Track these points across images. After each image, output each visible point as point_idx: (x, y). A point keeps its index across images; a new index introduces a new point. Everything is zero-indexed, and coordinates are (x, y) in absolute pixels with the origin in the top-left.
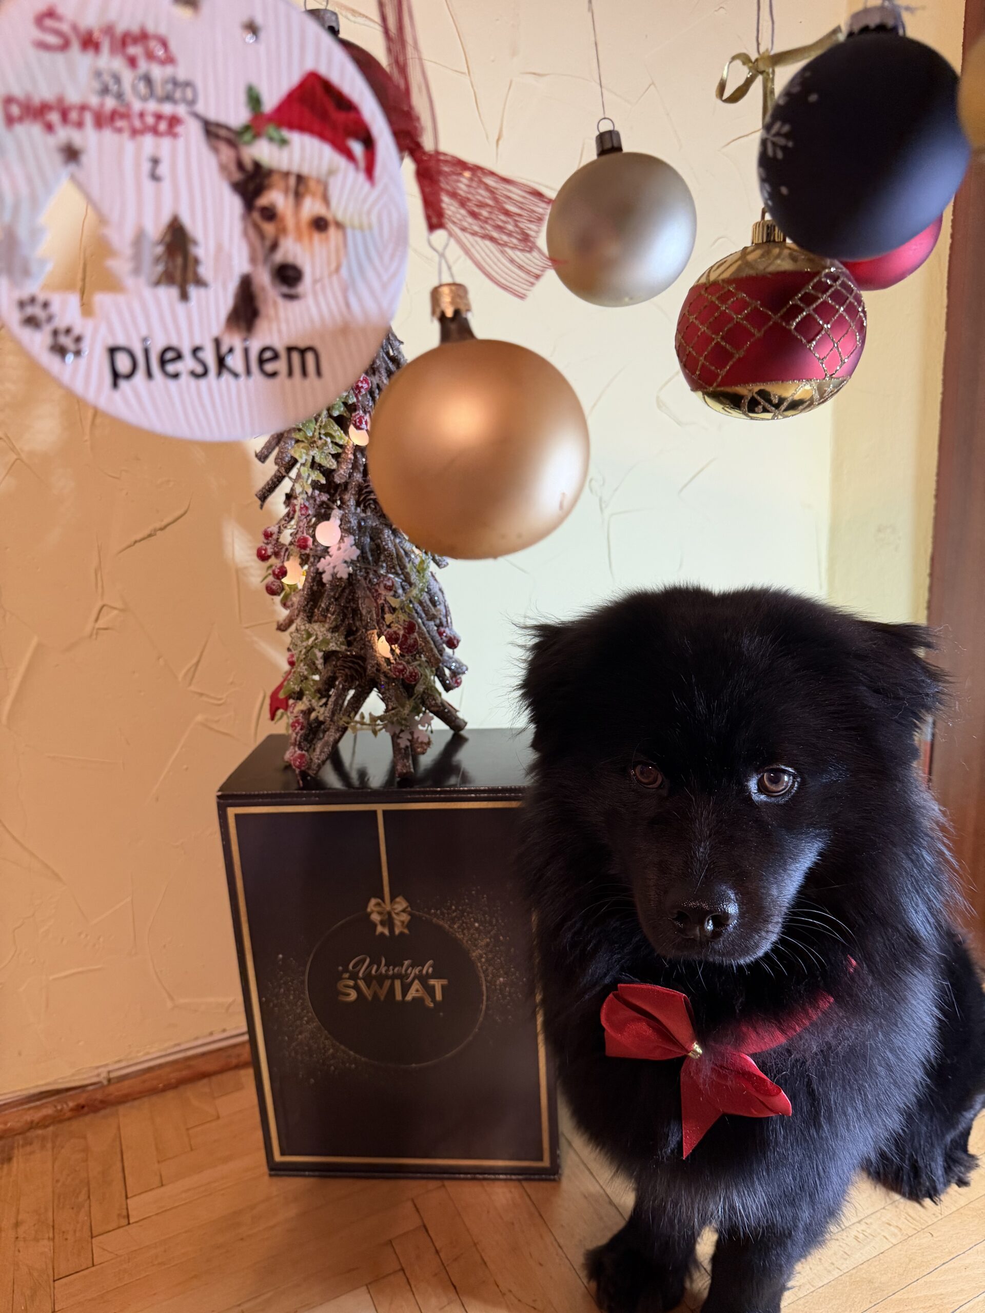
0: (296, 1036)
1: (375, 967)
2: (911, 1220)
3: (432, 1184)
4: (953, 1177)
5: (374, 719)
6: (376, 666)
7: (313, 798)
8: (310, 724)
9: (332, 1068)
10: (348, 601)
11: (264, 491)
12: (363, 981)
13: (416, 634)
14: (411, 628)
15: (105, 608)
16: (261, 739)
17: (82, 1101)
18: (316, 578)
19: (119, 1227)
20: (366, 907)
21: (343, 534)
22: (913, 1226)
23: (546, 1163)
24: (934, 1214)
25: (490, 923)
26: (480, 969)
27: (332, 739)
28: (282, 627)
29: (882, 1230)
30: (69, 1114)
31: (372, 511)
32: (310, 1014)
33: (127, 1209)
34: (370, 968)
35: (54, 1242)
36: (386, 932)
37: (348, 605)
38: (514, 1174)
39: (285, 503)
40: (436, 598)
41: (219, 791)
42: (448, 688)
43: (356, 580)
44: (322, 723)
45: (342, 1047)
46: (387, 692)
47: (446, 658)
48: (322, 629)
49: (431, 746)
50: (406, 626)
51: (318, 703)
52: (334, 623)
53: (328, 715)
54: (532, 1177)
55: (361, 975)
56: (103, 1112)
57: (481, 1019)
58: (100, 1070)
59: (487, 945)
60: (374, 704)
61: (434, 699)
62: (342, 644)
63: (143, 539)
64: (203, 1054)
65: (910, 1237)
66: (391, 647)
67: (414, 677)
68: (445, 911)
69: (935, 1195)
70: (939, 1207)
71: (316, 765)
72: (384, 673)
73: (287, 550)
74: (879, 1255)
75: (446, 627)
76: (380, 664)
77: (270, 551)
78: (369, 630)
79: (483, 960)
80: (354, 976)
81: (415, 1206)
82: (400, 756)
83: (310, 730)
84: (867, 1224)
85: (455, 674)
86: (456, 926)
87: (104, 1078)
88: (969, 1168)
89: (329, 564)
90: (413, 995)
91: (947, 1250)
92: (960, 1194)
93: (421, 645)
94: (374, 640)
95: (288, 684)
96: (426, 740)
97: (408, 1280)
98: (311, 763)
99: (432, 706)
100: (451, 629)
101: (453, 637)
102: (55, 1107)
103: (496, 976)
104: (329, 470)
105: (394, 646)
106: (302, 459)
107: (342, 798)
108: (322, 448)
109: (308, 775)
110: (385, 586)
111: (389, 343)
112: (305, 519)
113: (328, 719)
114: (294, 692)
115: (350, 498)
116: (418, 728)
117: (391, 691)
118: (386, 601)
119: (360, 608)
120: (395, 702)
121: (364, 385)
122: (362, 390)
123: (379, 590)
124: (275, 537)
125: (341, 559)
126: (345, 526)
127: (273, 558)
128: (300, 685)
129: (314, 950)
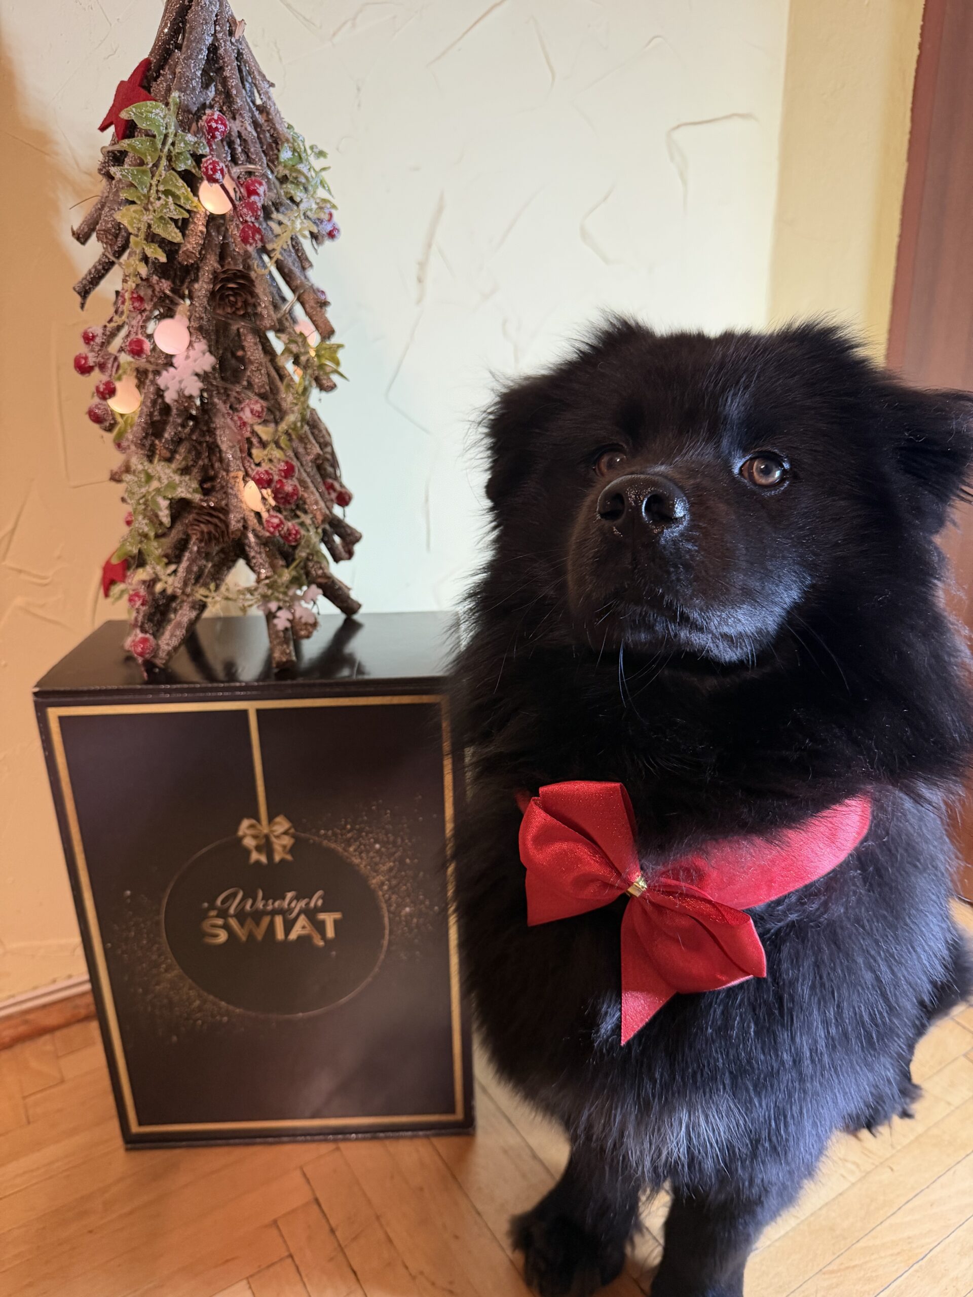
0: (152, 987)
1: (250, 902)
2: (868, 1154)
3: (325, 1148)
4: (898, 1110)
5: (241, 592)
6: (242, 521)
7: (162, 695)
8: (155, 600)
9: (200, 1022)
11: (86, 283)
12: (234, 918)
13: (294, 479)
14: (288, 471)
16: (98, 623)
18: (157, 401)
20: (236, 829)
21: (193, 337)
22: (871, 1161)
23: (459, 1115)
25: (394, 843)
26: (381, 898)
27: (185, 620)
28: (117, 477)
32: (169, 961)
36: (263, 859)
38: (421, 1130)
41: (36, 686)
42: (337, 559)
44: (173, 597)
45: (211, 997)
46: (258, 556)
48: (168, 471)
49: (318, 628)
50: (282, 469)
51: (165, 571)
53: (179, 586)
54: (443, 1131)
55: (232, 911)
57: (382, 957)
59: (391, 869)
60: (241, 577)
61: (321, 568)
62: (195, 491)
64: (44, 1006)
65: (868, 1173)
66: (262, 495)
67: (294, 537)
68: (339, 831)
71: (165, 654)
72: (253, 530)
73: (115, 359)
75: (334, 480)
76: (247, 518)
77: (92, 361)
78: (232, 474)
79: (386, 887)
80: (223, 914)
81: (304, 1175)
82: (278, 641)
83: (155, 606)
85: (347, 541)
86: (351, 849)
88: (914, 1101)
89: (174, 378)
90: (299, 932)
91: (909, 1185)
93: (302, 495)
94: (239, 485)
95: (125, 547)
96: (311, 621)
97: (298, 1268)
98: (158, 650)
99: (320, 577)
100: (341, 483)
101: (344, 493)
103: (400, 906)
104: (171, 243)
105: (267, 492)
106: (133, 228)
107: (201, 695)
108: (161, 211)
109: (155, 666)
110: (252, 411)
111: (255, 84)
112: (139, 316)
113: (179, 592)
114: (133, 557)
115: (202, 287)
116: (300, 605)
117: (264, 555)
118: (253, 432)
119: (219, 442)
120: (270, 569)
121: (219, 126)
122: (217, 133)
123: (244, 417)
124: (98, 340)
125: (190, 371)
126: (195, 324)
127: (97, 370)
128: (139, 546)
129: (172, 884)
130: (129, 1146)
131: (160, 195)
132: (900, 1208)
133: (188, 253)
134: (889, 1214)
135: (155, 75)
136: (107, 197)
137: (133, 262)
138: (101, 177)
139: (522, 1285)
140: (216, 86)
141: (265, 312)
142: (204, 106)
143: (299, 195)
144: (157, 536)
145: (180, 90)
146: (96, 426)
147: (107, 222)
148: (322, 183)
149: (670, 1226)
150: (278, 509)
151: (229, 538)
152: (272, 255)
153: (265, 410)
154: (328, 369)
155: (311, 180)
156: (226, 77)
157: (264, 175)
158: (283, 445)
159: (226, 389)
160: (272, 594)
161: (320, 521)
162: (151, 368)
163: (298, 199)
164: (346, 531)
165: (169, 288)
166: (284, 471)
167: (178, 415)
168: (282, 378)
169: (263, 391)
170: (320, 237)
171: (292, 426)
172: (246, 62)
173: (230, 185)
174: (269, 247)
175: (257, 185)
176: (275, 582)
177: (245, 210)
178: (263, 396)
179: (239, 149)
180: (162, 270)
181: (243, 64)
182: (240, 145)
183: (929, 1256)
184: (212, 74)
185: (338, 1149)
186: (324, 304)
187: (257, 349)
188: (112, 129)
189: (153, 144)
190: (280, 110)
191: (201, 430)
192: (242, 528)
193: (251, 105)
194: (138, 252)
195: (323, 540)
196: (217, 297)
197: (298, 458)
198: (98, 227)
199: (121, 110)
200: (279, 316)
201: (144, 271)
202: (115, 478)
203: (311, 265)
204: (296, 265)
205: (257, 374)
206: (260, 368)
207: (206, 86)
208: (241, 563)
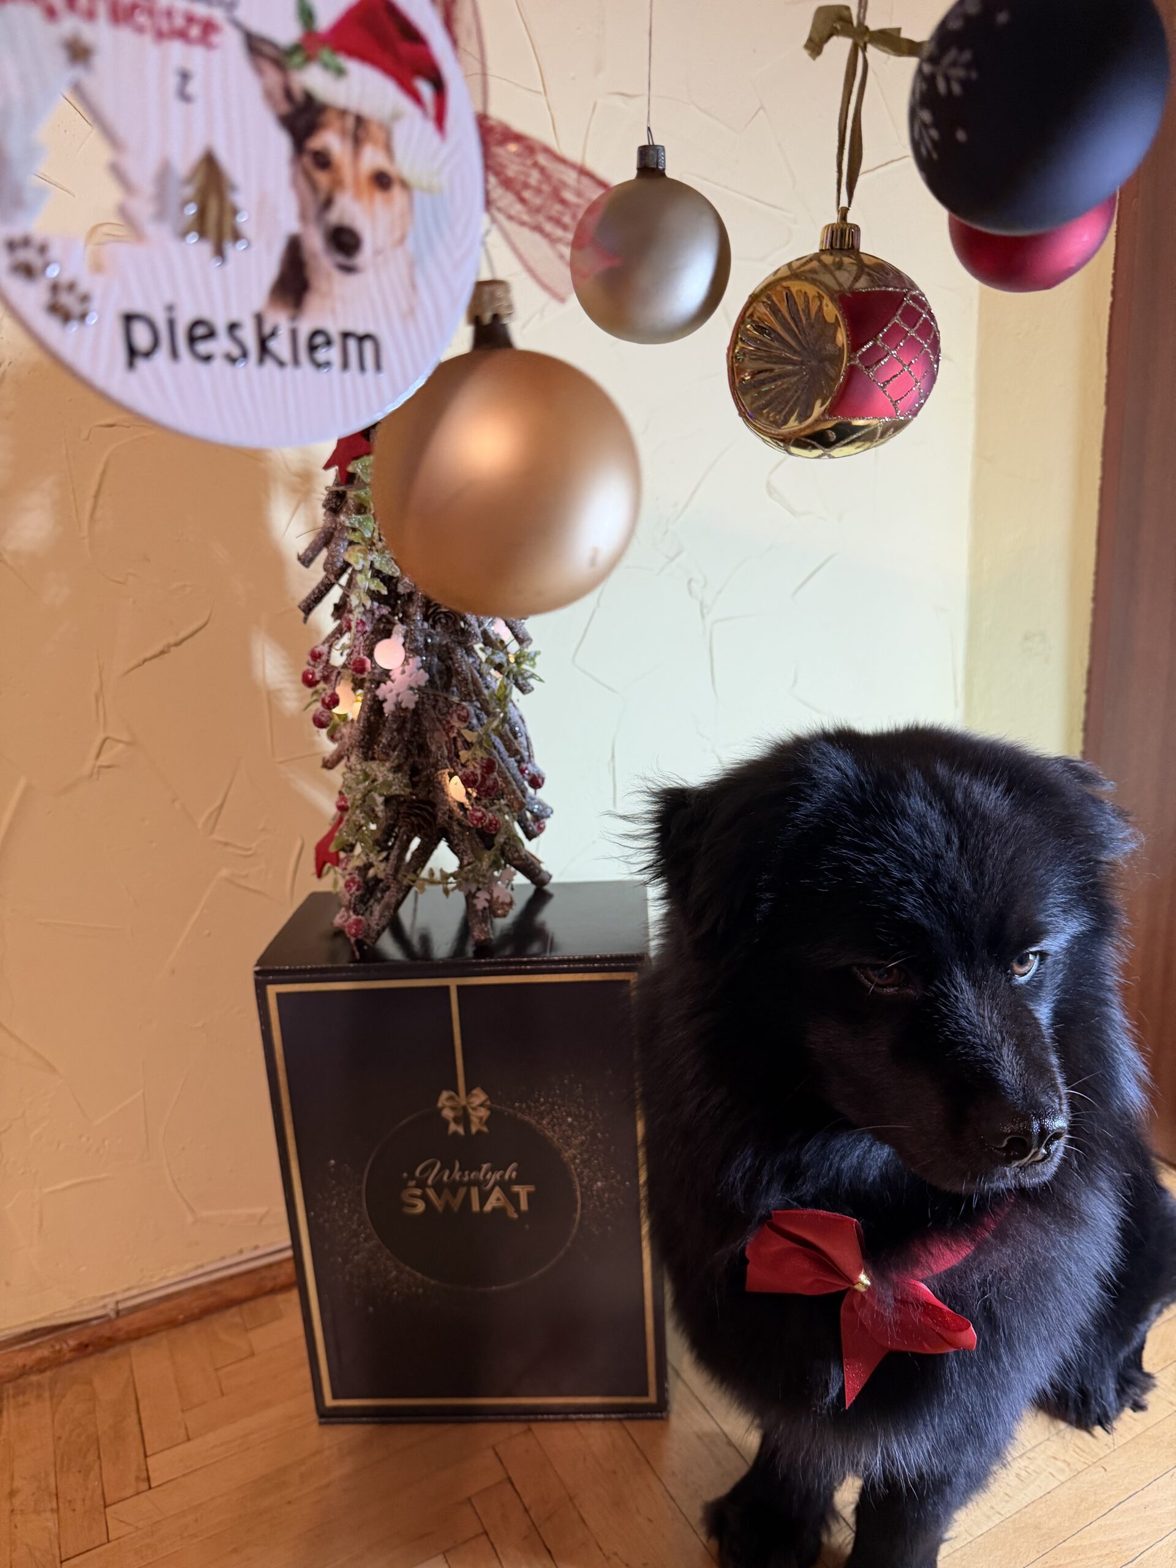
0: (351, 1257)
1: (447, 1173)
2: (1081, 1453)
3: (516, 1428)
4: (1127, 1401)
9: (395, 1293)
10: (413, 734)
11: (309, 601)
12: (432, 1190)
14: (489, 766)
15: (108, 741)
17: (84, 1338)
18: (375, 707)
19: (138, 1493)
20: (436, 1100)
21: (408, 654)
22: (1083, 1460)
23: (652, 1398)
24: (1106, 1445)
25: (586, 1117)
26: (573, 1171)
27: (391, 902)
29: (1047, 1466)
30: (69, 1356)
31: (442, 627)
32: (368, 1231)
33: (147, 1470)
34: (442, 1173)
35: (58, 1514)
36: (461, 1130)
37: (412, 739)
38: (614, 1413)
39: (333, 615)
40: (517, 729)
41: (257, 965)
42: (530, 836)
43: (422, 709)
47: (528, 800)
48: (382, 769)
50: (484, 765)
51: (377, 857)
52: (396, 761)
53: (391, 872)
54: (636, 1415)
55: (430, 1182)
56: (111, 1352)
57: (574, 1231)
58: (107, 1300)
59: (583, 1143)
60: (444, 859)
62: (406, 786)
63: (155, 656)
64: (232, 1278)
65: (1079, 1473)
66: (467, 790)
67: (495, 825)
68: (532, 1104)
69: (1107, 1422)
70: (1111, 1436)
71: (375, 933)
72: (458, 820)
73: (339, 673)
74: (1045, 1495)
75: (528, 763)
76: (453, 810)
77: (318, 676)
78: (439, 770)
79: (577, 1161)
80: (422, 1184)
81: (497, 1454)
82: (477, 920)
83: (366, 890)
84: (1030, 1459)
85: (538, 818)
86: (544, 1122)
87: (111, 1309)
88: (1145, 1389)
89: (391, 691)
90: (493, 1204)
91: (1123, 1487)
92: (1135, 1420)
93: (501, 785)
94: (445, 781)
95: (341, 835)
96: (508, 900)
97: (492, 1544)
98: (369, 929)
100: (534, 766)
101: (537, 775)
102: (53, 1346)
103: (593, 1180)
104: (391, 578)
105: (470, 788)
106: (358, 565)
107: (407, 972)
108: (383, 551)
110: (459, 717)
112: (361, 637)
115: (416, 611)
116: (498, 886)
117: (466, 842)
118: (459, 733)
119: (429, 743)
120: (472, 854)
123: (451, 722)
124: (324, 656)
125: (406, 685)
126: (410, 644)
127: (322, 683)
128: (355, 836)
129: (374, 1154)
130: (323, 1420)
131: (382, 538)
133: (405, 585)
136: (331, 531)
138: (326, 510)
141: (474, 633)
149: (861, 1509)
150: (480, 801)
154: (526, 673)
158: (485, 745)
159: (434, 695)
160: (473, 878)
161: (516, 809)
164: (537, 808)
165: (388, 612)
166: (486, 767)
176: (477, 866)
180: (383, 600)
185: (530, 1429)
188: (335, 471)
192: (448, 821)
194: (363, 586)
196: (429, 619)
197: (498, 755)
199: (345, 458)
201: (367, 601)
202: (328, 765)
205: (463, 684)
206: (466, 677)
208: (443, 845)
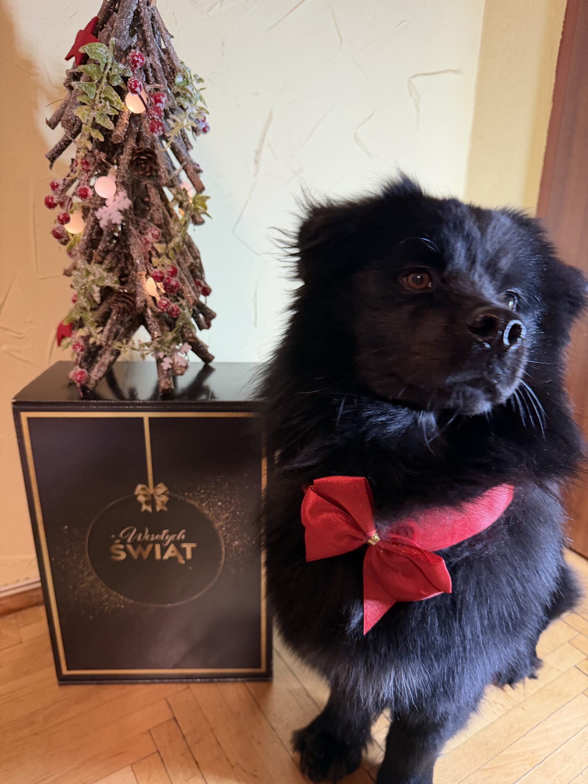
0: (78, 586)
1: (140, 535)
3: (181, 687)
4: (527, 673)
5: (142, 345)
6: (144, 302)
7: (91, 407)
8: (89, 349)
9: (107, 608)
11: (52, 152)
12: (131, 546)
13: (177, 277)
16: (53, 363)
18: (95, 226)
20: (134, 490)
21: (118, 188)
23: (263, 669)
25: (230, 502)
26: (221, 535)
27: (107, 361)
28: (68, 273)
32: (90, 570)
34: (136, 536)
36: (150, 509)
38: (240, 677)
41: (14, 398)
42: (201, 328)
44: (100, 347)
45: (115, 593)
46: (153, 324)
49: (188, 369)
50: (169, 270)
51: (96, 330)
53: (104, 340)
54: (253, 678)
55: (129, 540)
57: (220, 571)
59: (227, 518)
60: (142, 336)
61: (191, 333)
62: (116, 282)
66: (157, 286)
67: (176, 313)
68: (196, 494)
71: (94, 381)
72: (150, 308)
73: (70, 200)
76: (147, 299)
77: (56, 201)
78: (139, 273)
79: (224, 529)
80: (124, 542)
81: (168, 703)
82: (163, 376)
83: (89, 352)
85: (207, 317)
86: (204, 505)
88: (538, 668)
89: (106, 213)
90: (170, 555)
91: (534, 719)
93: (181, 287)
94: (143, 280)
95: (72, 315)
96: (184, 365)
97: (162, 759)
98: (89, 379)
99: (190, 338)
100: (205, 282)
101: (206, 288)
103: (233, 540)
104: (107, 130)
105: (160, 285)
106: (84, 119)
107: (115, 407)
108: (102, 110)
109: (88, 389)
110: (153, 235)
111: (162, 36)
112: (86, 174)
113: (104, 343)
114: (76, 322)
115: (125, 158)
116: (177, 355)
117: (157, 323)
118: (153, 248)
119: (132, 253)
120: (160, 332)
121: (139, 60)
122: (138, 64)
123: (148, 238)
124: (60, 188)
125: (116, 209)
126: (120, 180)
127: (58, 206)
128: (81, 315)
129: (93, 523)
130: (61, 682)
131: (102, 100)
132: (528, 732)
133: (117, 136)
134: (521, 735)
135: (101, 27)
136: (69, 101)
137: (83, 141)
138: (65, 88)
139: (298, 773)
140: (138, 36)
141: (163, 175)
142: (130, 48)
143: (186, 104)
144: (92, 309)
145: (116, 37)
146: (56, 240)
147: (68, 116)
148: (201, 98)
149: (389, 739)
150: (166, 295)
151: (136, 312)
152: (169, 140)
153: (161, 234)
154: (200, 211)
155: (194, 95)
156: (144, 31)
157: (166, 91)
158: (171, 256)
159: (137, 221)
160: (161, 347)
161: (191, 304)
162: (92, 206)
163: (185, 107)
164: (206, 312)
165: (105, 158)
166: (171, 272)
167: (108, 236)
168: (171, 215)
169: (160, 222)
170: (198, 131)
171: (177, 245)
172: (157, 22)
173: (144, 97)
174: (167, 135)
175: (161, 96)
176: (163, 340)
177: (153, 112)
178: (159, 226)
179: (151, 75)
180: (101, 146)
181: (154, 23)
182: (152, 72)
183: (544, 762)
184: (135, 28)
185: (189, 688)
186: (199, 171)
187: (157, 197)
188: (73, 59)
189: (99, 69)
190: (176, 52)
191: (121, 245)
192: (144, 306)
193: (159, 48)
194: (86, 134)
195: (193, 316)
196: (134, 164)
197: (179, 265)
198: (62, 119)
199: (79, 47)
200: (171, 178)
201: (90, 146)
202: (67, 273)
203: (192, 148)
204: (183, 148)
205: (156, 212)
206: (159, 208)
207: (132, 35)
208: (142, 328)
